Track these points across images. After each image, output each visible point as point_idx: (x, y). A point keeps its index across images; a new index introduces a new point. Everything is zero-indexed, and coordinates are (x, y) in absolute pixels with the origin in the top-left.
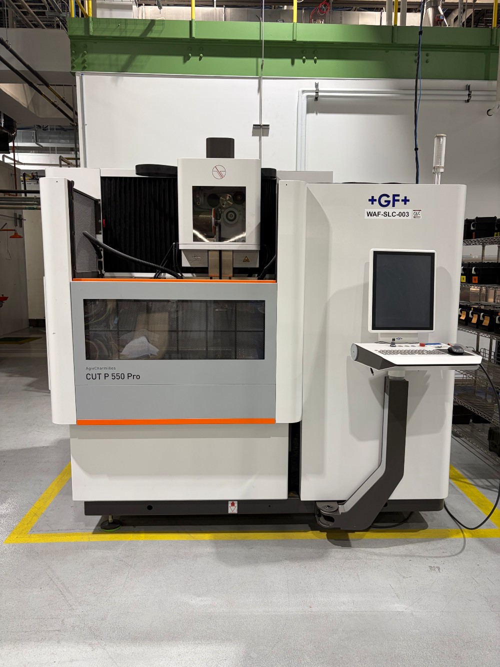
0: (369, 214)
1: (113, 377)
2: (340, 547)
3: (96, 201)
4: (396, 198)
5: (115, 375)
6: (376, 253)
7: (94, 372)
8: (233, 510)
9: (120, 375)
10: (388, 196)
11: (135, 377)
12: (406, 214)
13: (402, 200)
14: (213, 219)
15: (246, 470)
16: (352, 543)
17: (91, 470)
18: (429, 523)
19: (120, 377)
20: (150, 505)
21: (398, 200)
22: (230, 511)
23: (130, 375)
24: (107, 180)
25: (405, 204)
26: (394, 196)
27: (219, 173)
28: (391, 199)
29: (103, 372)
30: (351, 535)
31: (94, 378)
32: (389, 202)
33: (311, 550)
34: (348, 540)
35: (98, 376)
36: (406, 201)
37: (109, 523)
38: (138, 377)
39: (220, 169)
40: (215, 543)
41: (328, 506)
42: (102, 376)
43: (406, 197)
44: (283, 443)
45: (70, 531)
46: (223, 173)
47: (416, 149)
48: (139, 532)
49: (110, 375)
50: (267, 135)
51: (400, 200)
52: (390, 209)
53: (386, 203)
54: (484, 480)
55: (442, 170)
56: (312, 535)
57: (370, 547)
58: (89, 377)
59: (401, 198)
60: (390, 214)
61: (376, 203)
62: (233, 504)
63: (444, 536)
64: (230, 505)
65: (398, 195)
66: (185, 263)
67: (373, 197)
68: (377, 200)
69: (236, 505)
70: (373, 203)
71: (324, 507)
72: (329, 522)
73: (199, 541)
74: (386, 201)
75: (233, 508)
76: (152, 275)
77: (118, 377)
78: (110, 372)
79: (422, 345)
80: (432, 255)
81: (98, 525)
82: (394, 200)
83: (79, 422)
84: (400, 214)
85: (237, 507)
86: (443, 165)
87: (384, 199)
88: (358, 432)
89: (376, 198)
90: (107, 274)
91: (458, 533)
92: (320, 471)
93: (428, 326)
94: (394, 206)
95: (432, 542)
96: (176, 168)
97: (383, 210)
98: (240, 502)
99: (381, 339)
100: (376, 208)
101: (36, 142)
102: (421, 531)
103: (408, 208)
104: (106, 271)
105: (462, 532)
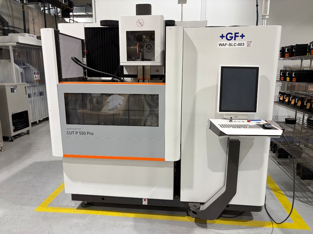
0: (220, 45)
1: (80, 134)
2: (201, 227)
3: (82, 40)
4: (237, 35)
5: (81, 132)
6: (222, 68)
7: (70, 131)
8: (145, 203)
10: (232, 34)
11: (91, 134)
12: (243, 44)
13: (240, 36)
14: (138, 49)
15: (151, 183)
16: (208, 225)
17: (74, 179)
18: (254, 217)
19: (83, 133)
20: (103, 198)
21: (238, 36)
22: (143, 204)
23: (88, 133)
25: (242, 38)
26: (235, 34)
27: (140, 23)
28: (233, 35)
29: (75, 131)
30: (208, 221)
31: (71, 133)
32: (232, 37)
33: (185, 228)
34: (206, 223)
35: (72, 133)
36: (242, 36)
37: (86, 204)
38: (92, 134)
39: (141, 21)
40: (135, 219)
41: (194, 206)
42: (75, 133)
43: (242, 34)
44: (171, 171)
45: (67, 207)
46: (143, 24)
47: (257, 6)
48: (99, 210)
49: (79, 132)
50: (186, 3)
51: (239, 36)
52: (232, 42)
53: (231, 38)
55: (267, 17)
56: (187, 219)
57: (217, 229)
58: (68, 133)
59: (239, 35)
60: (233, 45)
61: (224, 38)
62: (145, 200)
63: (261, 226)
64: (143, 200)
65: (238, 33)
67: (222, 35)
68: (225, 37)
69: (147, 201)
70: (222, 38)
71: (192, 206)
72: (194, 214)
73: (127, 218)
74: (230, 37)
75: (145, 202)
77: (82, 134)
78: (78, 131)
79: (249, 121)
80: (257, 68)
81: (80, 205)
82: (236, 36)
83: (65, 156)
84: (239, 44)
85: (147, 202)
86: (268, 14)
87: (229, 35)
88: (212, 167)
89: (225, 35)
90: (89, 78)
91: (270, 224)
92: (191, 186)
93: (254, 110)
94: (235, 39)
95: (253, 229)
96: (118, 22)
97: (228, 42)
98: (148, 200)
99: (225, 117)
100: (224, 41)
101: (86, 12)
102: (248, 222)
103: (244, 41)
104: (88, 76)
105: (272, 224)
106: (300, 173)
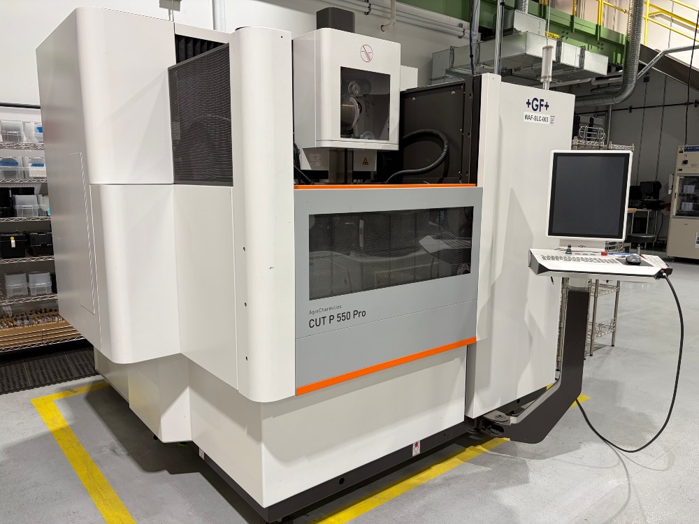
0: (527, 117)
1: (339, 319)
4: (542, 103)
5: (341, 316)
7: (317, 316)
9: (345, 315)
10: (538, 101)
11: (361, 314)
12: (547, 120)
13: (545, 106)
20: (341, 479)
21: (543, 105)
22: (414, 454)
23: (356, 313)
25: (546, 109)
26: (541, 100)
27: (367, 54)
28: (538, 103)
29: (327, 314)
31: (318, 324)
35: (322, 320)
36: (547, 106)
38: (364, 314)
39: (368, 50)
41: (499, 416)
42: (327, 320)
43: (547, 103)
46: (371, 55)
49: (336, 317)
52: (537, 114)
53: (536, 108)
55: (551, 80)
58: (312, 324)
59: (545, 103)
60: (538, 119)
61: (530, 106)
62: (417, 446)
64: (414, 447)
65: (543, 100)
66: (306, 165)
67: (528, 100)
68: (531, 104)
70: (528, 107)
74: (536, 105)
75: (416, 450)
77: (344, 318)
78: (335, 313)
82: (541, 105)
84: (544, 119)
85: (419, 449)
87: (535, 102)
89: (531, 101)
94: (540, 110)
97: (534, 114)
98: (422, 441)
100: (530, 112)
103: (548, 114)
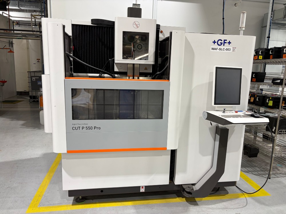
0: (213, 49)
1: (87, 129)
2: (193, 205)
3: (69, 37)
4: (225, 41)
5: (88, 128)
6: (217, 68)
7: (76, 126)
8: (142, 190)
9: (90, 127)
10: (222, 40)
11: (98, 128)
12: (229, 50)
13: (228, 43)
14: (132, 48)
15: (150, 172)
16: (198, 203)
17: (72, 175)
18: (228, 191)
19: (90, 128)
20: (102, 190)
21: (226, 43)
22: (141, 191)
23: (95, 127)
24: (75, 26)
25: (229, 44)
26: (224, 40)
27: (136, 25)
28: (223, 42)
29: (81, 126)
30: (197, 199)
31: (76, 129)
32: (222, 43)
33: (181, 208)
34: (196, 201)
35: (78, 128)
36: (229, 43)
37: (80, 199)
38: (100, 128)
39: (137, 23)
40: (135, 206)
41: (189, 187)
42: (81, 128)
43: (230, 41)
44: (168, 158)
45: (60, 204)
46: (138, 25)
47: (223, 19)
48: (96, 203)
49: (85, 128)
51: (227, 43)
52: (222, 47)
53: (220, 44)
54: (244, 168)
55: (244, 29)
56: (179, 200)
57: (207, 205)
58: (74, 128)
59: (227, 41)
60: (222, 49)
61: (216, 44)
62: (143, 188)
63: (237, 197)
64: (141, 188)
65: (226, 40)
66: (116, 69)
67: (215, 41)
68: (217, 42)
69: (144, 188)
70: (214, 44)
71: (186, 187)
72: (189, 195)
73: (126, 206)
74: (220, 43)
75: (142, 189)
76: (98, 75)
77: (89, 129)
78: (85, 126)
79: (236, 112)
80: (241, 69)
81: (74, 201)
82: (224, 43)
83: (68, 152)
84: (227, 49)
85: (144, 189)
86: (244, 26)
87: (220, 42)
90: (75, 74)
91: (242, 195)
92: (184, 171)
93: (238, 103)
94: (224, 45)
95: (233, 201)
97: (219, 47)
98: (146, 187)
100: (216, 46)
101: (19, 7)
102: (226, 195)
103: (230, 47)
104: (74, 72)
105: (244, 194)
106: (247, 153)
